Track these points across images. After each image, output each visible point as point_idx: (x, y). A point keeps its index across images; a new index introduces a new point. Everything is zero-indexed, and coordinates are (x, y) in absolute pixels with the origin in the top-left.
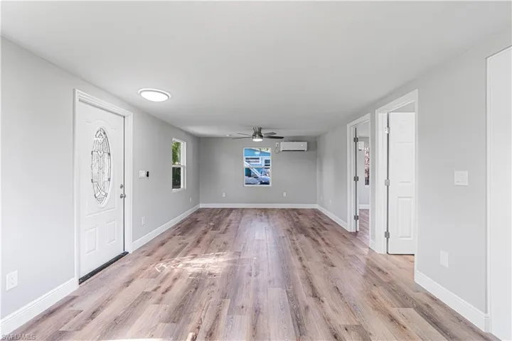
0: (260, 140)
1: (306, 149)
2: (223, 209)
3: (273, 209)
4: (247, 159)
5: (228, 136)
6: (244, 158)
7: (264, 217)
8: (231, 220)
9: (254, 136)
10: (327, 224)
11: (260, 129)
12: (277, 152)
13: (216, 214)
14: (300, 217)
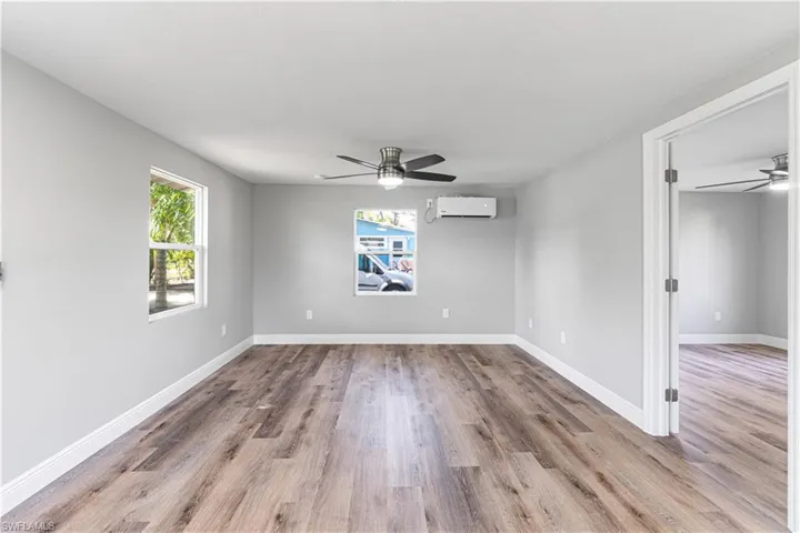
1: (493, 213)
2: (307, 347)
3: (421, 347)
4: (362, 239)
6: (357, 238)
7: (403, 373)
8: (319, 388)
9: (383, 169)
10: (573, 402)
12: (428, 219)
13: (286, 366)
14: (486, 370)
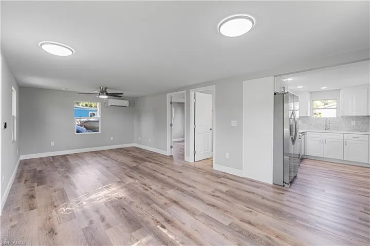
0: (106, 97)
1: (128, 106)
2: (53, 157)
5: (63, 89)
9: (101, 93)
11: (106, 88)
12: (105, 106)
